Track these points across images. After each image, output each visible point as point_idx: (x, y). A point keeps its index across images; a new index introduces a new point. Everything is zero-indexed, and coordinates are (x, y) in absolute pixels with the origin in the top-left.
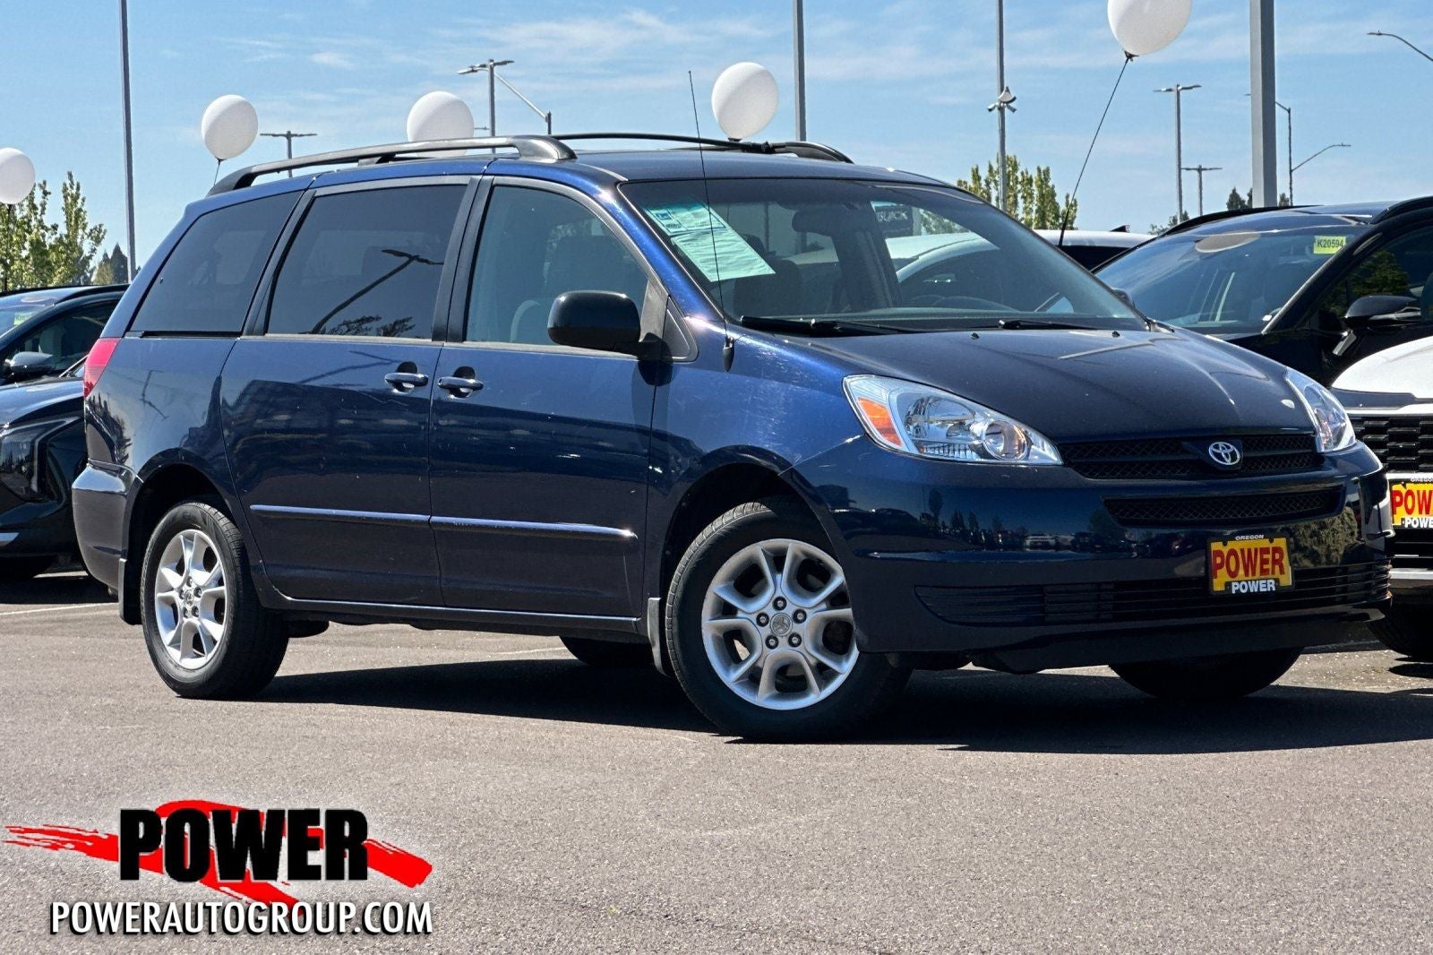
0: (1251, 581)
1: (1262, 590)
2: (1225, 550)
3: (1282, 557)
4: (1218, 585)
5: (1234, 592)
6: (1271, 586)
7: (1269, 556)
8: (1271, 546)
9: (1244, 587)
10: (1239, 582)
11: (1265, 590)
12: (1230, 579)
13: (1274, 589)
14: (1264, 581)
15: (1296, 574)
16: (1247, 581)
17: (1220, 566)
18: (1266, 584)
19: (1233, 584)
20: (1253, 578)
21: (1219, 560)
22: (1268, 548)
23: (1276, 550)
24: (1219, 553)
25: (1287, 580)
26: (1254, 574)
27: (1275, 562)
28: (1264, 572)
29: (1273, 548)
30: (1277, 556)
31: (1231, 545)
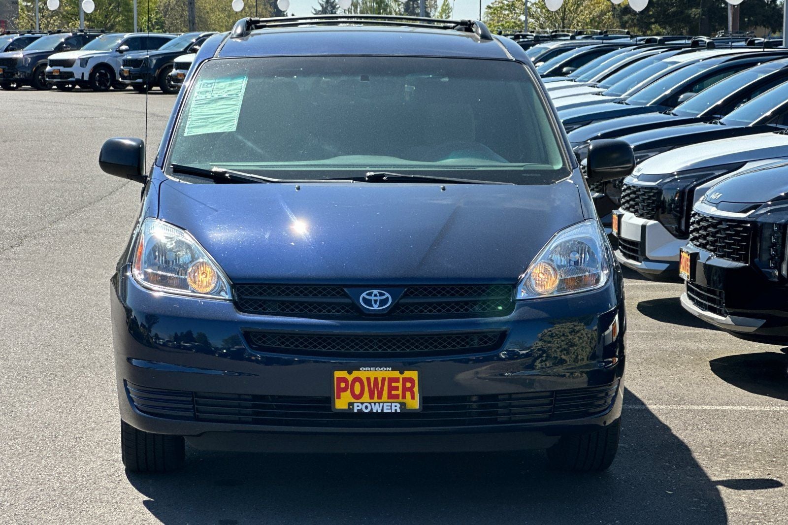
0: (375, 403)
1: (385, 411)
2: (350, 378)
3: (413, 386)
4: (341, 404)
5: (356, 411)
6: (396, 408)
7: (400, 385)
8: (401, 377)
9: (366, 407)
10: (362, 403)
11: (390, 411)
12: (353, 400)
13: (399, 411)
14: (390, 404)
15: (424, 400)
16: (370, 403)
17: (345, 390)
18: (391, 406)
19: (355, 405)
20: (379, 401)
21: (343, 385)
22: (399, 378)
23: (405, 380)
24: (345, 380)
25: (414, 404)
26: (380, 397)
27: (405, 389)
28: (390, 396)
29: (403, 378)
30: (408, 385)
31: (355, 374)
